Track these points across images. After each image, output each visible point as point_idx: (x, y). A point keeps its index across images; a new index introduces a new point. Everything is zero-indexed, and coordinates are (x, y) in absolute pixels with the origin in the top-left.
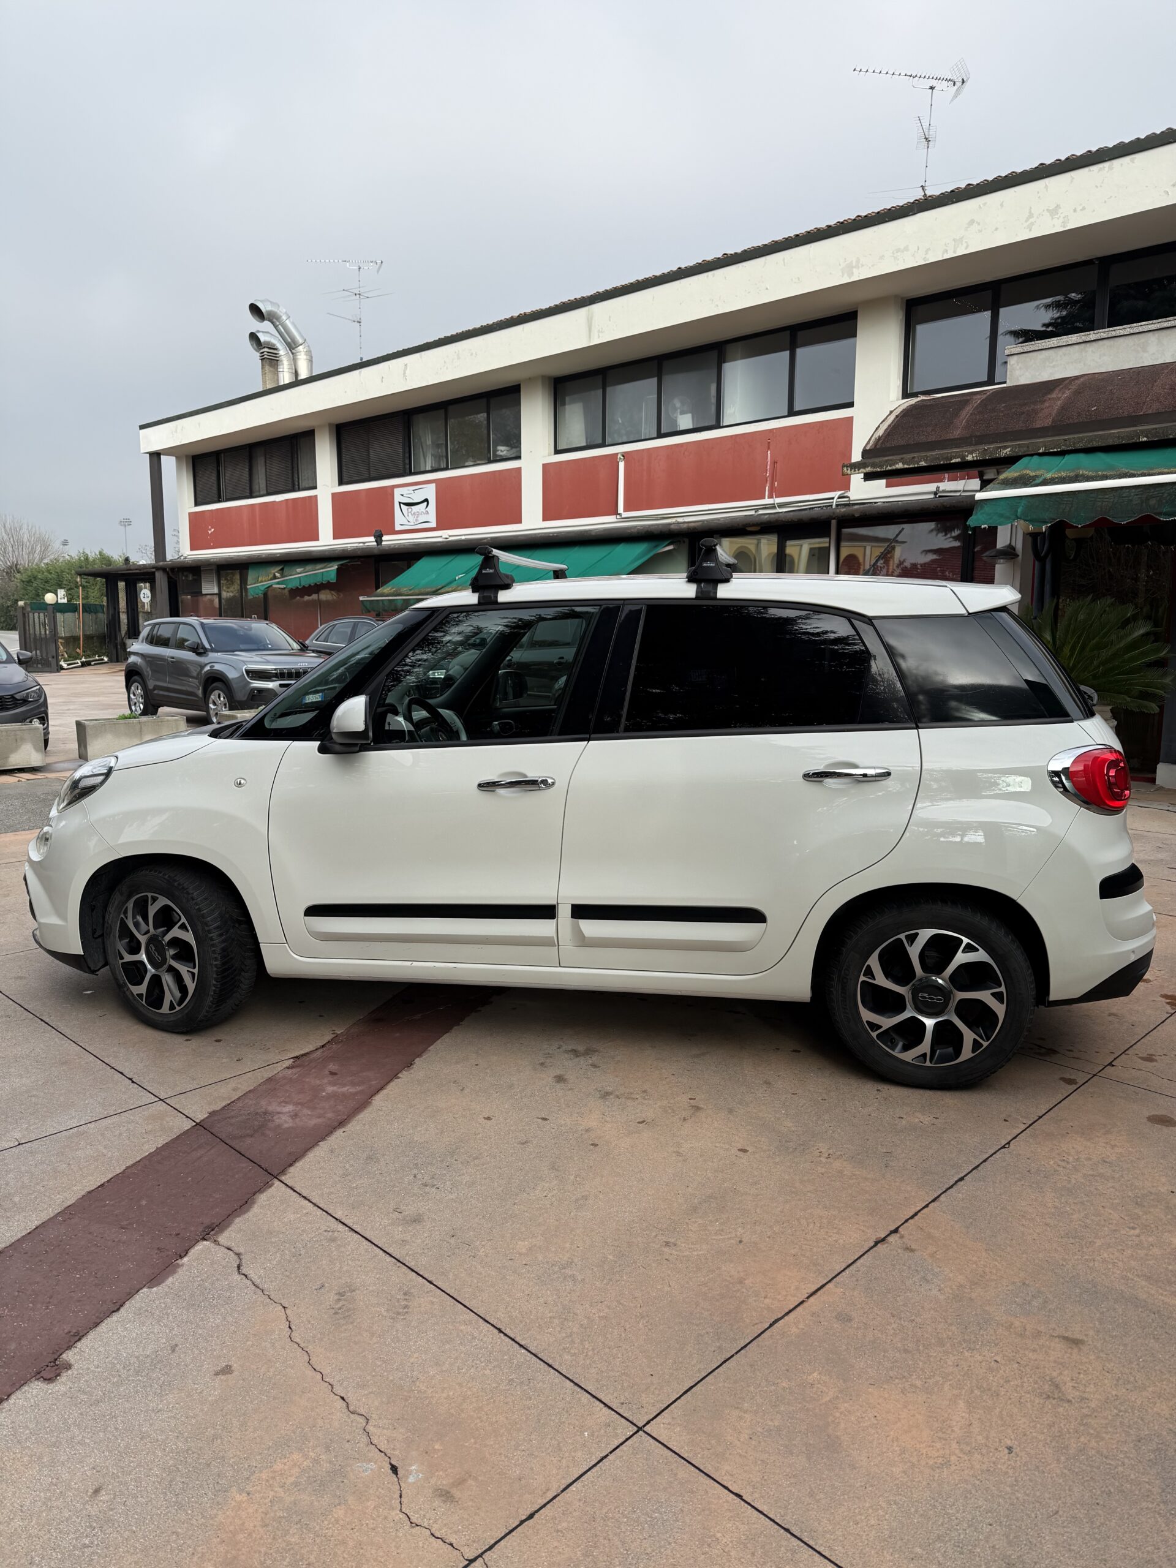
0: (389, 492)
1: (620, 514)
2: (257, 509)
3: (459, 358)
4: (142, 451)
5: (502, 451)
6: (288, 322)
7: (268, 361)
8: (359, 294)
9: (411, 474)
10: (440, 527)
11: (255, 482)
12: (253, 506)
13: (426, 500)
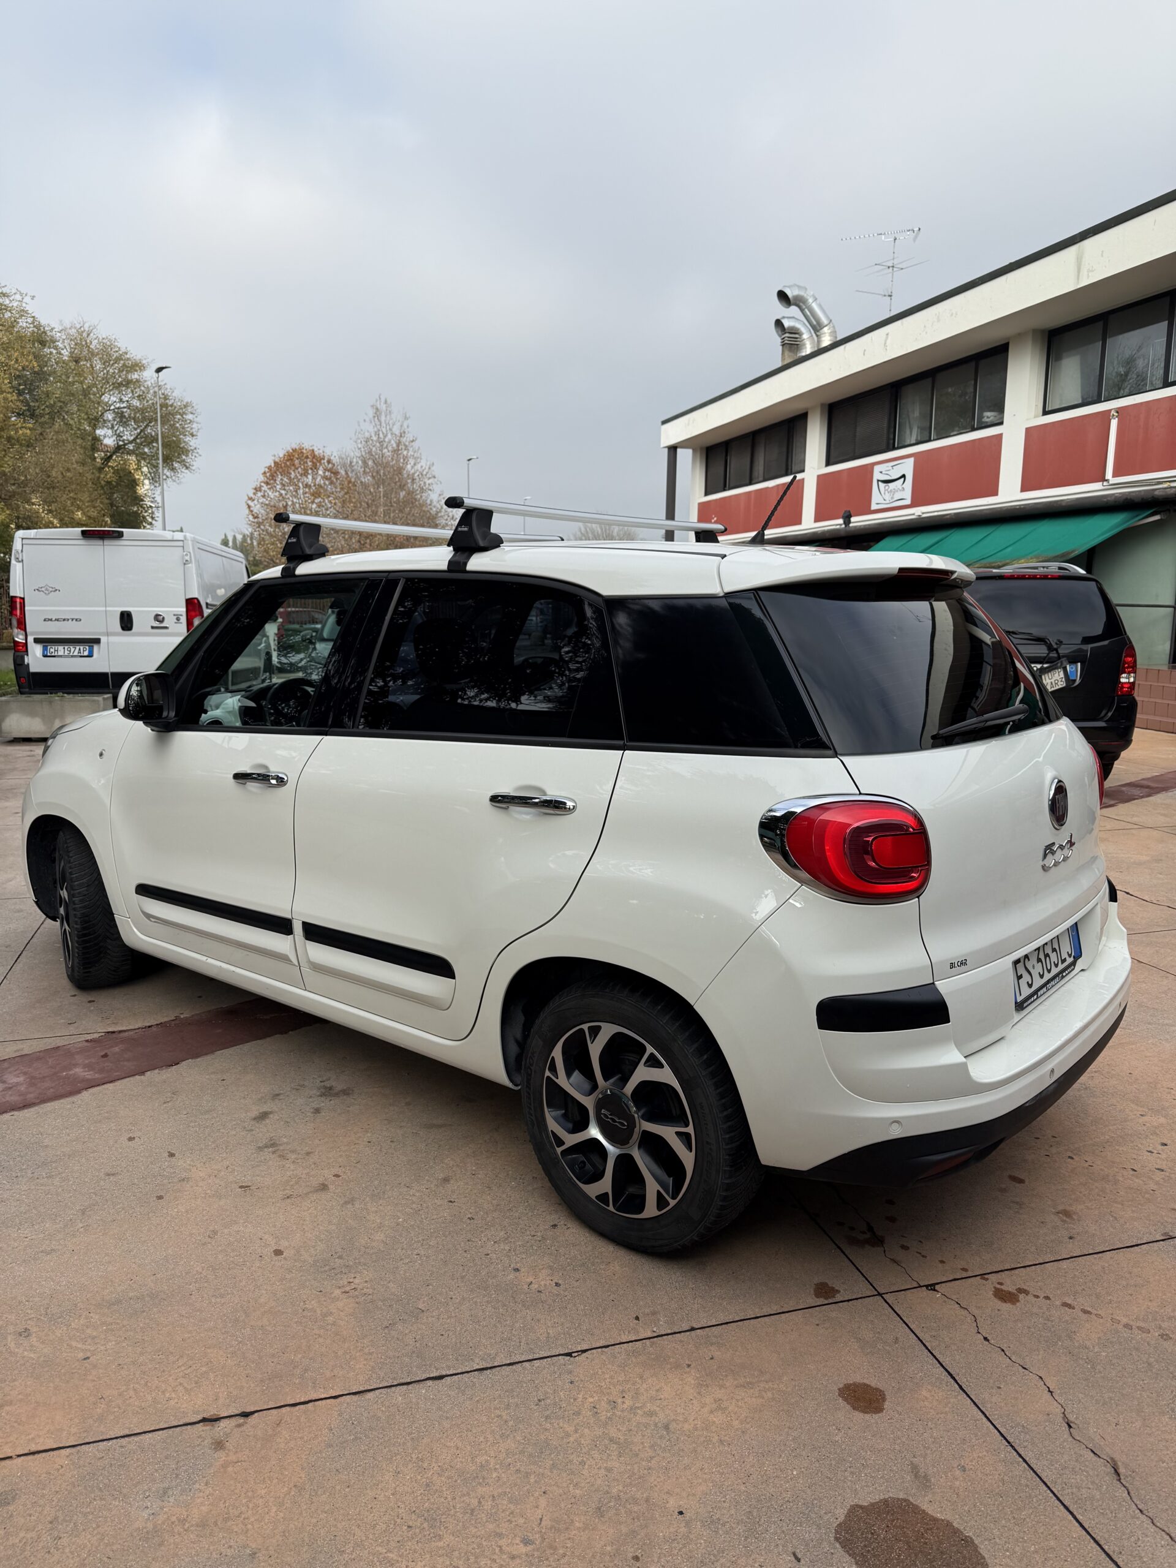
0: (869, 469)
1: (1107, 481)
2: (753, 496)
3: (939, 320)
4: (662, 446)
5: (988, 417)
6: (815, 306)
7: (788, 346)
8: (893, 267)
9: (894, 448)
10: (913, 505)
11: (756, 468)
12: (749, 493)
13: (904, 476)
